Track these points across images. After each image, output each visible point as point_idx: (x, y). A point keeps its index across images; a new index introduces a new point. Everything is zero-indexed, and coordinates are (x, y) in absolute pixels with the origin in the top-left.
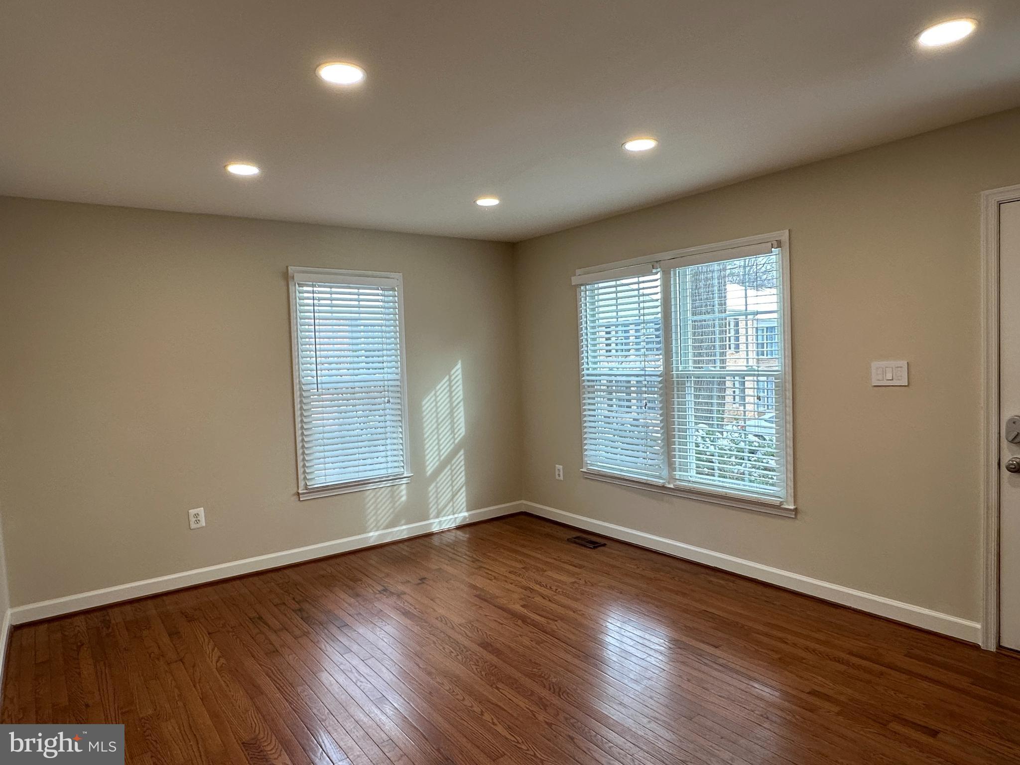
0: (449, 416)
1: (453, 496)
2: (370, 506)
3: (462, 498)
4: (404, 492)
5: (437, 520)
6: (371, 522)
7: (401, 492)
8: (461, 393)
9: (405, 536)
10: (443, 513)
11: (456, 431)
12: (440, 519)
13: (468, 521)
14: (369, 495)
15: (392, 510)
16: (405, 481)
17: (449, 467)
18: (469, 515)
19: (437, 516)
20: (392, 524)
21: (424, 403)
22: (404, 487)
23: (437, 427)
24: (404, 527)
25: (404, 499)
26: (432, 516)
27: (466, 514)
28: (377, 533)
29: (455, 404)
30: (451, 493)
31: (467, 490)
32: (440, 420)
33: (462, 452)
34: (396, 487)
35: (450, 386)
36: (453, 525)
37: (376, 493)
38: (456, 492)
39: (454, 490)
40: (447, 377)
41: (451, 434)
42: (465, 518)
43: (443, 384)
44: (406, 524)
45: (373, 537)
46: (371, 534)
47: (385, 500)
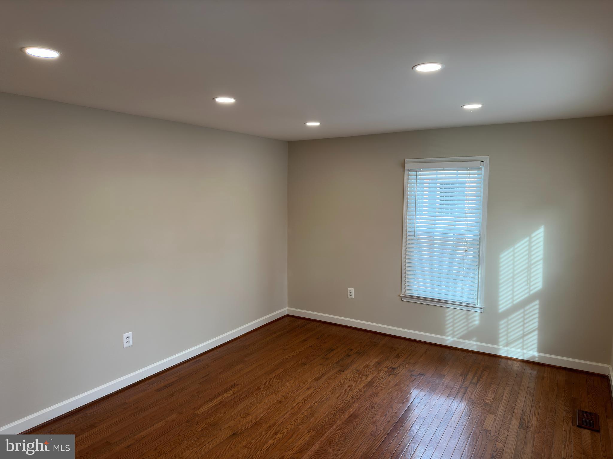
0: (526, 270)
1: (524, 335)
2: (450, 319)
3: (533, 339)
4: (477, 318)
5: (506, 348)
6: (449, 330)
7: (474, 317)
8: (541, 252)
9: (474, 349)
10: (513, 345)
11: (532, 284)
12: (509, 348)
13: (536, 360)
14: (449, 312)
15: (466, 328)
16: (478, 310)
17: (522, 311)
18: (539, 356)
19: (507, 345)
20: (467, 336)
21: (502, 256)
22: (477, 314)
23: (513, 277)
24: (475, 343)
25: (477, 323)
26: (501, 344)
27: (536, 354)
28: (452, 339)
29: (533, 262)
30: (521, 332)
31: (540, 335)
32: (516, 272)
33: (537, 302)
34: (471, 312)
35: (530, 246)
36: (521, 358)
37: (455, 312)
38: (527, 332)
39: (526, 330)
40: (527, 239)
41: (527, 285)
42: (534, 357)
43: (521, 245)
44: (477, 341)
45: (449, 340)
46: (448, 338)
47: (461, 318)
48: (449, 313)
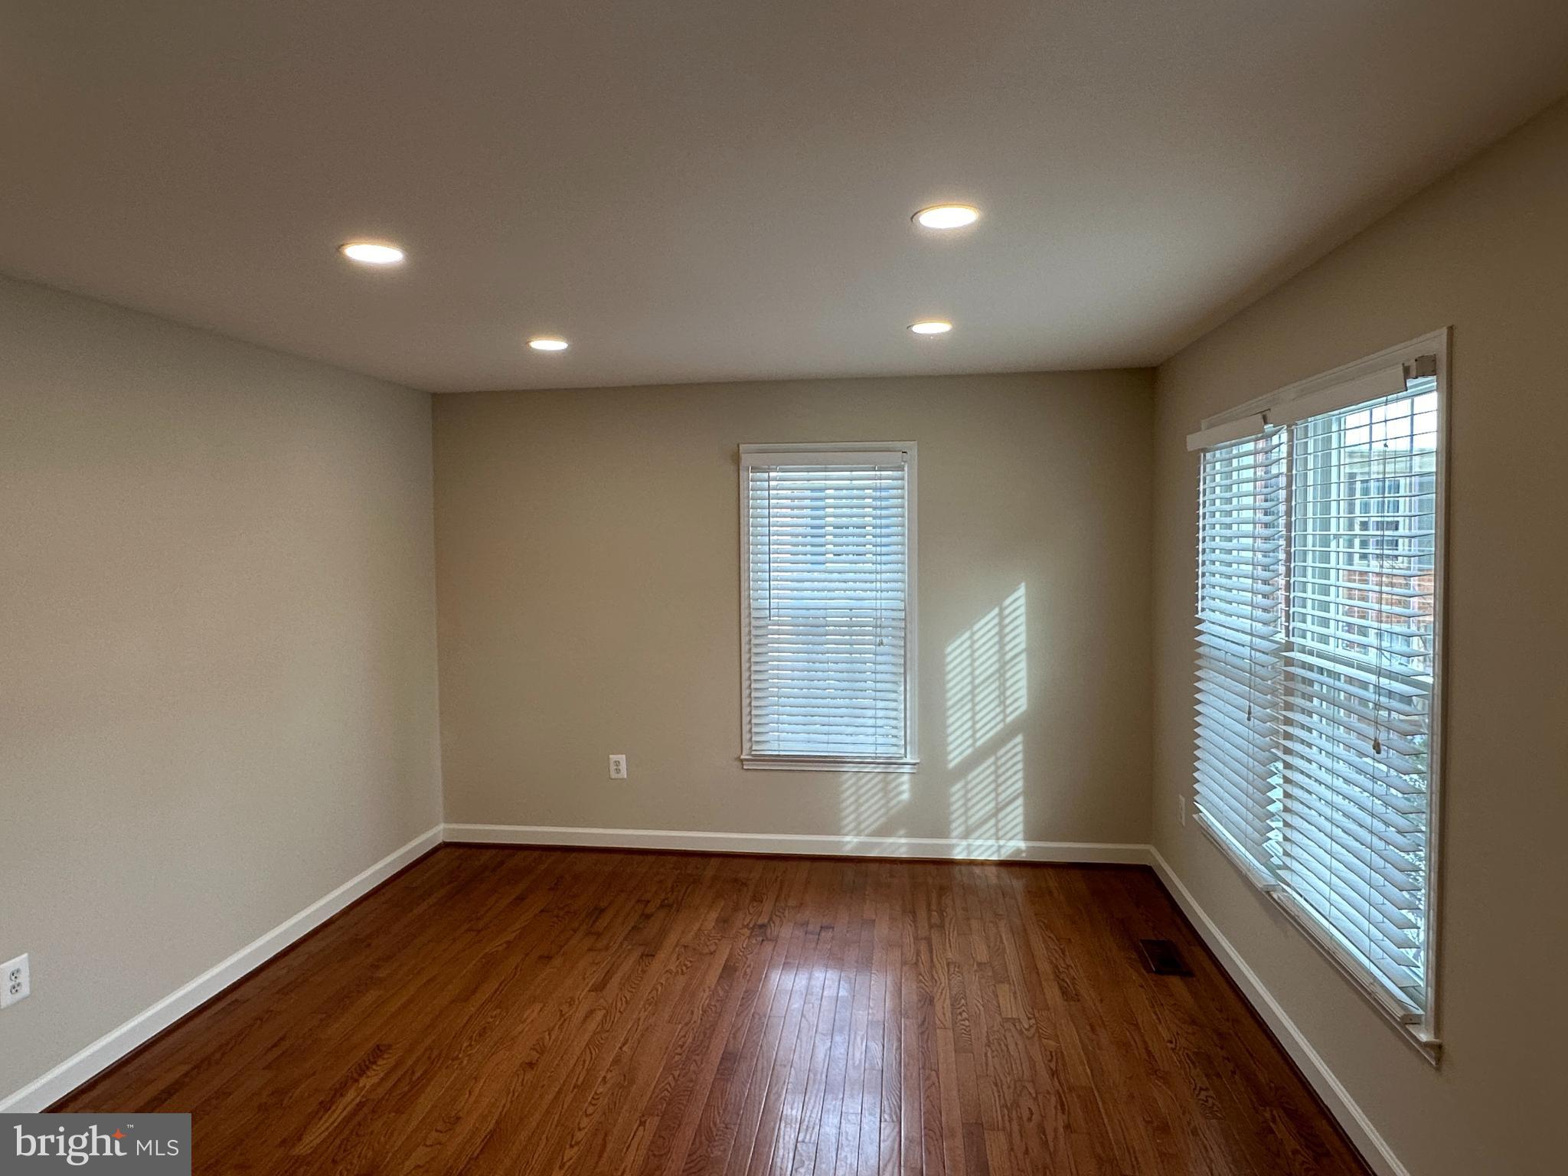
0: (997, 675)
1: (998, 809)
2: (849, 797)
3: (1016, 815)
4: (905, 787)
5: (964, 843)
6: (849, 821)
7: (902, 783)
8: (1023, 638)
9: (903, 853)
10: (977, 834)
11: (1008, 702)
12: (970, 841)
13: (1023, 857)
14: (846, 781)
15: (883, 811)
16: (907, 769)
17: (992, 759)
18: (1027, 847)
19: (966, 835)
20: (885, 830)
21: (949, 649)
22: (906, 778)
23: (972, 692)
24: (903, 841)
25: (905, 796)
26: (955, 834)
27: (1022, 845)
28: (856, 840)
29: (1008, 657)
30: (992, 805)
31: (1026, 805)
32: (977, 681)
33: (1019, 738)
34: (894, 776)
35: (1002, 626)
36: (995, 858)
37: (860, 779)
38: (1004, 803)
39: (1001, 798)
40: (996, 611)
41: (998, 706)
42: (1019, 851)
43: (986, 625)
44: (906, 836)
45: (850, 843)
46: (848, 839)
47: (873, 791)
48: (848, 782)
